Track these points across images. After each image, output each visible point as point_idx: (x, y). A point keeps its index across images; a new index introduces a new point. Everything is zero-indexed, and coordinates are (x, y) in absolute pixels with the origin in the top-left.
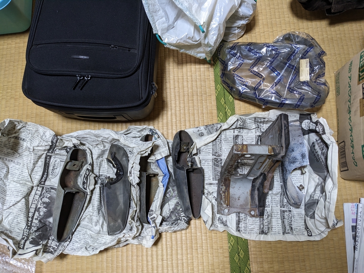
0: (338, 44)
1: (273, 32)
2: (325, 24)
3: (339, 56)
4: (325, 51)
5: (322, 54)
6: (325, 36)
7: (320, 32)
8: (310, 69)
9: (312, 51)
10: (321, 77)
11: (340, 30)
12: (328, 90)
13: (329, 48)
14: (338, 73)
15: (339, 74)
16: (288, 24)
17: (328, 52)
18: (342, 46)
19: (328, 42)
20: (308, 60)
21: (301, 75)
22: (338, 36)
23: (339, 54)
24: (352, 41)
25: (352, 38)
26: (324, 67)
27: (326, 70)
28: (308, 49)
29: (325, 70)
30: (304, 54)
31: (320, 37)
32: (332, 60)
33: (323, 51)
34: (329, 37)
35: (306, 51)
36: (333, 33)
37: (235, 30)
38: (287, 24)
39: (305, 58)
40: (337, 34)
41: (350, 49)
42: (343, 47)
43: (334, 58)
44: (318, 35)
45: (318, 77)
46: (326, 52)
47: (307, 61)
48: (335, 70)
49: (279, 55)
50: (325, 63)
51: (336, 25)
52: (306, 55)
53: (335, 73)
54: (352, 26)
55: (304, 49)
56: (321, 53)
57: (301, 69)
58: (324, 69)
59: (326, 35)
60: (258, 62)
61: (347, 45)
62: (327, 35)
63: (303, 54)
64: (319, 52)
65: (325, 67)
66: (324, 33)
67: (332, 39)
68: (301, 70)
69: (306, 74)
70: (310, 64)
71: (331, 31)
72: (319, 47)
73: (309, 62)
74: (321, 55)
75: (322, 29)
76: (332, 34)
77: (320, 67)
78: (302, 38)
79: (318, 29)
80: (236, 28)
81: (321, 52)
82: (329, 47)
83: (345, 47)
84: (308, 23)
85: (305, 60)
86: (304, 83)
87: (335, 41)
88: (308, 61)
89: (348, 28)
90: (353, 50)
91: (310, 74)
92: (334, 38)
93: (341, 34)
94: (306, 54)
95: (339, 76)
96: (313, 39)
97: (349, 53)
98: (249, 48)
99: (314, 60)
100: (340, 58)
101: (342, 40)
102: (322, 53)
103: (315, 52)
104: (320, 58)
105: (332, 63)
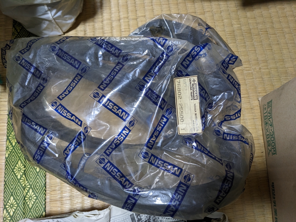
0: (261, 42)
1: (136, 19)
2: (234, 5)
3: (264, 64)
4: (237, 55)
5: (230, 62)
6: (236, 26)
7: (227, 19)
8: (201, 103)
9: (205, 54)
10: (231, 120)
11: (262, 16)
12: (252, 150)
13: (244, 50)
14: (268, 103)
15: (270, 104)
16: (166, 4)
17: (243, 57)
18: (270, 45)
19: (242, 38)
20: (195, 78)
21: (179, 119)
22: (260, 26)
23: (266, 61)
24: (287, 36)
25: (286, 30)
26: (238, 96)
27: (242, 102)
28: (193, 49)
29: (240, 102)
30: (184, 63)
31: (227, 29)
32: (252, 73)
33: (233, 56)
34: (243, 28)
35: (188, 55)
36: (250, 21)
37: (45, 13)
38: (163, 5)
39: (187, 75)
40: (257, 24)
41: (285, 51)
42: (271, 47)
43: (255, 68)
44: (224, 25)
45: (225, 120)
46: (241, 58)
47: (192, 83)
48: (260, 94)
49: (123, 65)
50: (239, 85)
51: (255, 7)
52: (188, 66)
53: (260, 99)
54: (284, 9)
55: (183, 50)
56: (228, 59)
57: (178, 102)
58: (239, 100)
59: (238, 24)
60: (76, 84)
61: (278, 44)
62: (240, 24)
63: (182, 64)
64: (224, 57)
65: (240, 95)
66: (234, 22)
67: (250, 33)
68: (178, 107)
69: (194, 116)
70: (202, 88)
71: (246, 17)
72: (223, 46)
73: (199, 84)
74: (228, 63)
75: (229, 14)
76: (249, 24)
77: (228, 95)
78: (185, 27)
79: (222, 14)
80: (46, 8)
81: (228, 57)
82: (245, 47)
83: (275, 48)
84: (203, 3)
85: (187, 79)
86: (188, 139)
87: (256, 37)
88: (194, 81)
89: (277, 12)
90: (290, 52)
91: (203, 116)
92: (252, 31)
93: (265, 22)
94: (188, 63)
95: (271, 110)
96: (209, 28)
97: (283, 59)
98: (60, 49)
99: (211, 79)
100: (267, 69)
101: (268, 34)
102: (230, 60)
103: (213, 57)
104: (228, 72)
105: (253, 78)
